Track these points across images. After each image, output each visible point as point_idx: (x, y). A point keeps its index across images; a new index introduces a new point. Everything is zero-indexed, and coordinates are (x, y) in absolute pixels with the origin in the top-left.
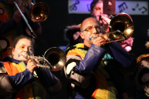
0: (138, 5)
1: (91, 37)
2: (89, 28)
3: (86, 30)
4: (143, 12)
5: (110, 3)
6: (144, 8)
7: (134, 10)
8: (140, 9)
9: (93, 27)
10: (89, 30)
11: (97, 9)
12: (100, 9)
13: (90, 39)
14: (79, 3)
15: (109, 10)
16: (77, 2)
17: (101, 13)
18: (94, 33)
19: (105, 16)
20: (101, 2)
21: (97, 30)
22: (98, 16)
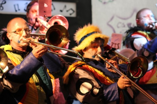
0: (65, 6)
1: (19, 40)
2: (18, 30)
3: (15, 32)
4: (71, 14)
5: (46, 5)
6: (72, 9)
7: (61, 11)
8: (67, 11)
9: (23, 29)
10: (18, 33)
11: (33, 12)
12: (36, 11)
13: (19, 42)
14: (5, 3)
15: (45, 12)
16: (4, 2)
17: (37, 15)
18: (24, 36)
19: (41, 18)
20: (37, 5)
21: (26, 33)
22: (34, 18)
